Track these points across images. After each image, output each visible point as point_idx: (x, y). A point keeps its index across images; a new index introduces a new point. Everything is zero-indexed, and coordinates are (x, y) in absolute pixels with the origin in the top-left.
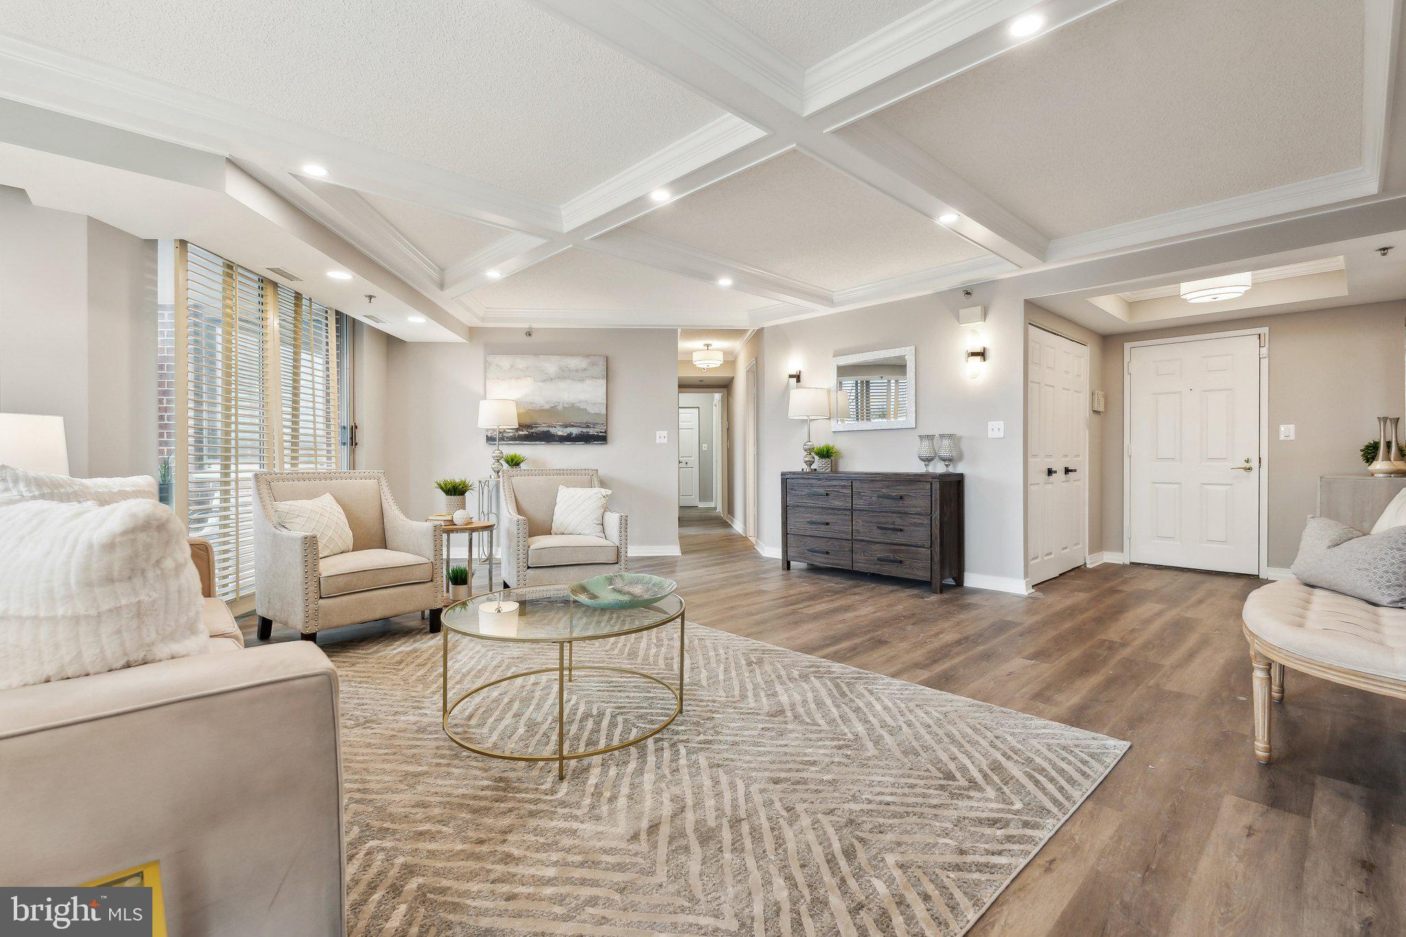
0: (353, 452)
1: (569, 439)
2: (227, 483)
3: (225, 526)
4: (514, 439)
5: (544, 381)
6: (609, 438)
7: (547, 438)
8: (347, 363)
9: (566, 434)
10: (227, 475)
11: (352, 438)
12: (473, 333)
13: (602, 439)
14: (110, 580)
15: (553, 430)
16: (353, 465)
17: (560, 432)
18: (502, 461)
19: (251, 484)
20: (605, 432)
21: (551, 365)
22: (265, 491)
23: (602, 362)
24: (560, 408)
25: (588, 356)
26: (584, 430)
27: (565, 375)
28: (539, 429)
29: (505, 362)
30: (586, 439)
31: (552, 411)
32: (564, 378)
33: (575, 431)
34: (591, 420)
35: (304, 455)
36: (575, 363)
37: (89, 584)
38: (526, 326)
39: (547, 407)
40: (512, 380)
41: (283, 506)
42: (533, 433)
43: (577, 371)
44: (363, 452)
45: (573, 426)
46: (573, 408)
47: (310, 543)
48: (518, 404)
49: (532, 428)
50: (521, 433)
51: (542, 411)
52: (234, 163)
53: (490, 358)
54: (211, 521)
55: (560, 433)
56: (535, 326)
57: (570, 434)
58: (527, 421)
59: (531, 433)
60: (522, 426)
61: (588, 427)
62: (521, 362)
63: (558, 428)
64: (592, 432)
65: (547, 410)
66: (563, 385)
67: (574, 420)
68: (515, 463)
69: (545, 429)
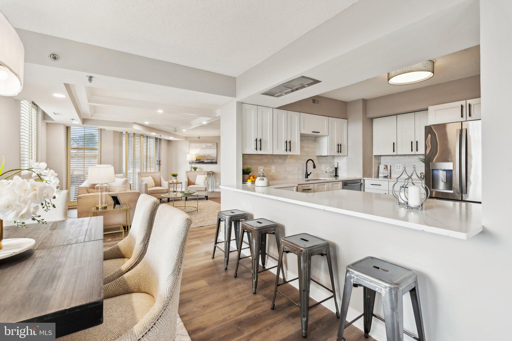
0: (160, 167)
1: (208, 163)
2: (134, 174)
3: (134, 182)
4: (195, 163)
5: (202, 149)
6: (217, 163)
7: (203, 163)
8: (158, 147)
10: (134, 171)
11: (159, 163)
12: (186, 138)
13: (216, 163)
14: (124, 184)
15: (204, 161)
16: (159, 170)
17: (206, 161)
18: (192, 168)
19: (138, 174)
20: (217, 161)
21: (204, 145)
22: (140, 175)
23: (216, 144)
24: (206, 155)
25: (212, 143)
26: (211, 161)
29: (193, 145)
30: (212, 163)
31: (204, 156)
32: (207, 148)
33: (209, 161)
34: (213, 158)
35: (148, 168)
36: (210, 145)
37: (122, 184)
38: (199, 136)
40: (195, 149)
41: (142, 178)
43: (210, 147)
44: (162, 167)
45: (209, 160)
46: (209, 155)
47: (146, 185)
48: (196, 155)
49: (200, 160)
50: (197, 161)
51: (202, 156)
52: (134, 123)
53: (190, 144)
54: (131, 181)
58: (198, 159)
59: (199, 161)
60: (197, 160)
61: (212, 160)
62: (197, 145)
64: (213, 161)
65: (203, 156)
66: (207, 150)
67: (209, 158)
68: (195, 169)
69: (203, 161)
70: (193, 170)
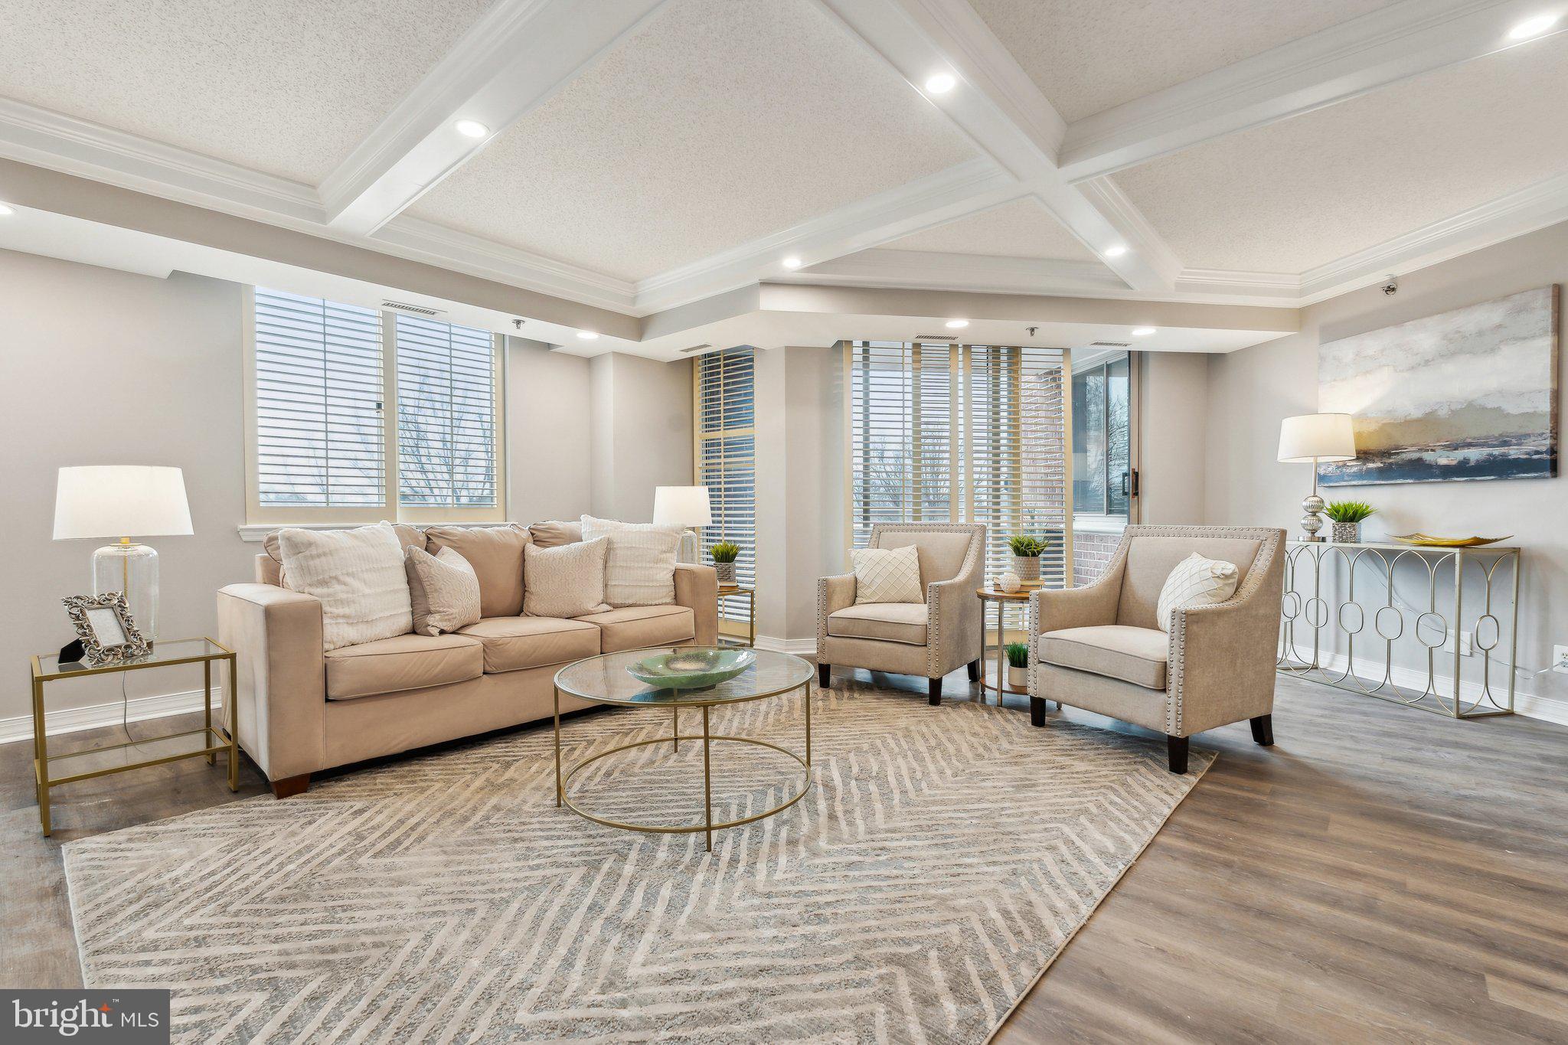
5: (1412, 369)
7: (1420, 471)
9: (1454, 463)
12: (1304, 316)
15: (1428, 457)
17: (1444, 459)
21: (1425, 337)
23: (1547, 300)
24: (1443, 412)
27: (1458, 347)
28: (1404, 456)
29: (1346, 349)
31: (1429, 422)
32: (1453, 354)
34: (1511, 430)
36: (1472, 320)
38: (1382, 277)
39: (1416, 414)
40: (1357, 377)
42: (1391, 464)
43: (1478, 336)
44: (1145, 504)
45: (1470, 445)
46: (1472, 408)
48: (1360, 417)
51: (1408, 423)
53: (1326, 350)
55: (1443, 461)
56: (1400, 270)
57: (1466, 461)
58: (1377, 444)
60: (1363, 455)
62: (1372, 344)
63: (1439, 452)
65: (1418, 421)
66: (1449, 368)
67: (1473, 433)
68: (1350, 517)
69: (1415, 456)
70: (1328, 526)
